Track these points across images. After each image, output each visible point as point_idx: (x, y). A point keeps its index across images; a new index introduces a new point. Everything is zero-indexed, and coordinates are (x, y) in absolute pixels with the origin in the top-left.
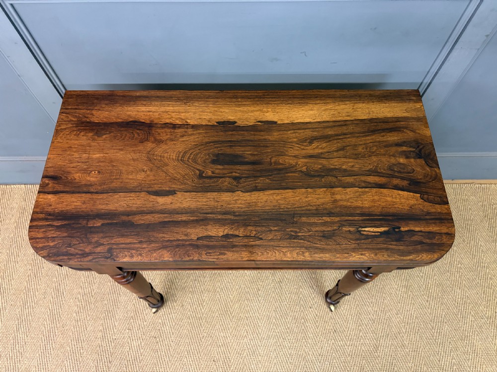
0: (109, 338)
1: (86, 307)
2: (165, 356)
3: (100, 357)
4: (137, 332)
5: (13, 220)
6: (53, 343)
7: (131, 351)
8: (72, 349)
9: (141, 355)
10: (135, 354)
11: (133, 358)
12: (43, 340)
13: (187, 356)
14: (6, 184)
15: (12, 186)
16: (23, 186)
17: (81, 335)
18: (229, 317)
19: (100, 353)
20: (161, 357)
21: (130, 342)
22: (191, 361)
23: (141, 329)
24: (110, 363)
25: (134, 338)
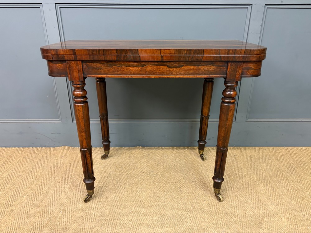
0: (45, 216)
1: (34, 200)
2: (88, 228)
3: (34, 228)
4: (69, 213)
7: (61, 225)
8: (14, 223)
9: (68, 227)
10: (63, 227)
11: (61, 229)
13: (106, 227)
14: (6, 147)
15: (9, 148)
16: (16, 148)
17: (24, 215)
19: (35, 226)
20: (84, 228)
22: (109, 230)
23: (72, 212)
25: (65, 217)
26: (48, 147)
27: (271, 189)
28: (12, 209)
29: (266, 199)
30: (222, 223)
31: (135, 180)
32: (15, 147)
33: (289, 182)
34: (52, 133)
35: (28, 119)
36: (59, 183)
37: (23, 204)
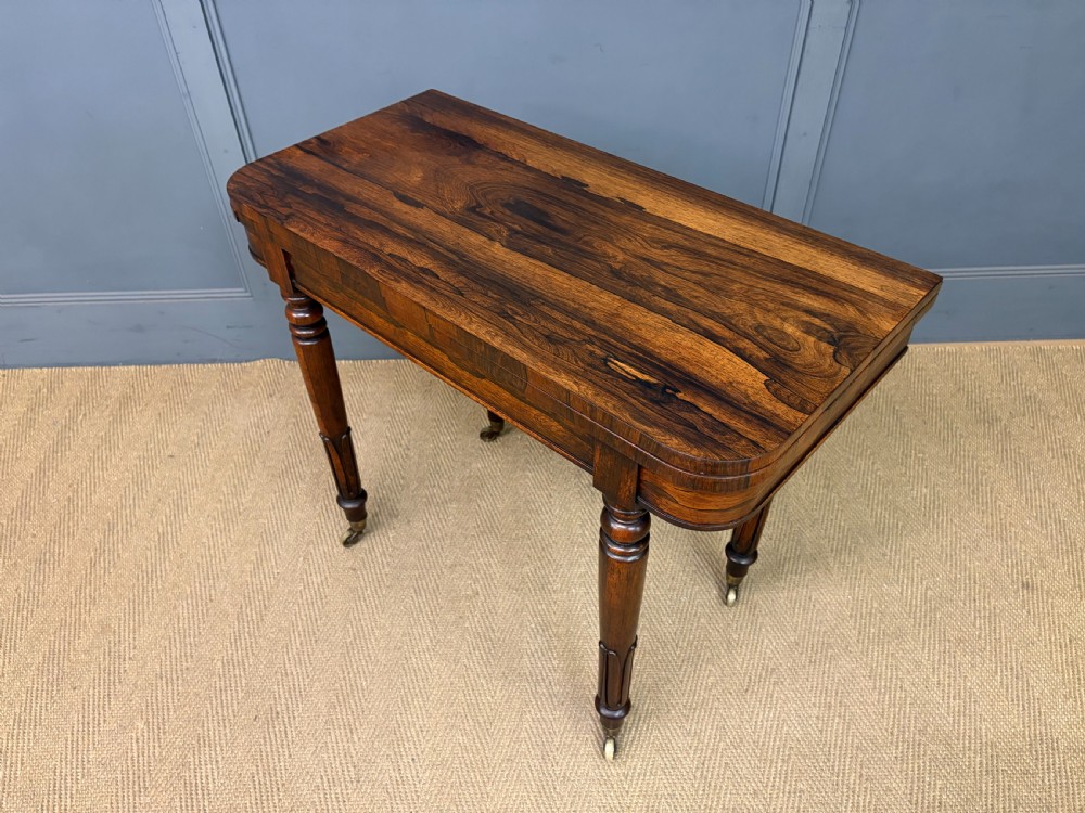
0: (267, 571)
2: (371, 597)
3: (247, 599)
4: (320, 561)
5: (107, 413)
6: (159, 582)
7: (307, 590)
8: (195, 588)
9: (326, 596)
10: (314, 595)
11: (310, 600)
12: (140, 577)
14: (102, 365)
15: (112, 368)
18: (496, 536)
19: (246, 594)
20: (364, 598)
21: (305, 577)
23: (328, 558)
24: (265, 608)
25: (313, 572)
26: (222, 361)
27: (822, 484)
28: (181, 554)
29: (802, 511)
30: (684, 578)
31: (474, 465)
32: (131, 365)
33: (873, 463)
34: (228, 327)
35: (155, 289)
36: (278, 480)
37: (205, 540)
